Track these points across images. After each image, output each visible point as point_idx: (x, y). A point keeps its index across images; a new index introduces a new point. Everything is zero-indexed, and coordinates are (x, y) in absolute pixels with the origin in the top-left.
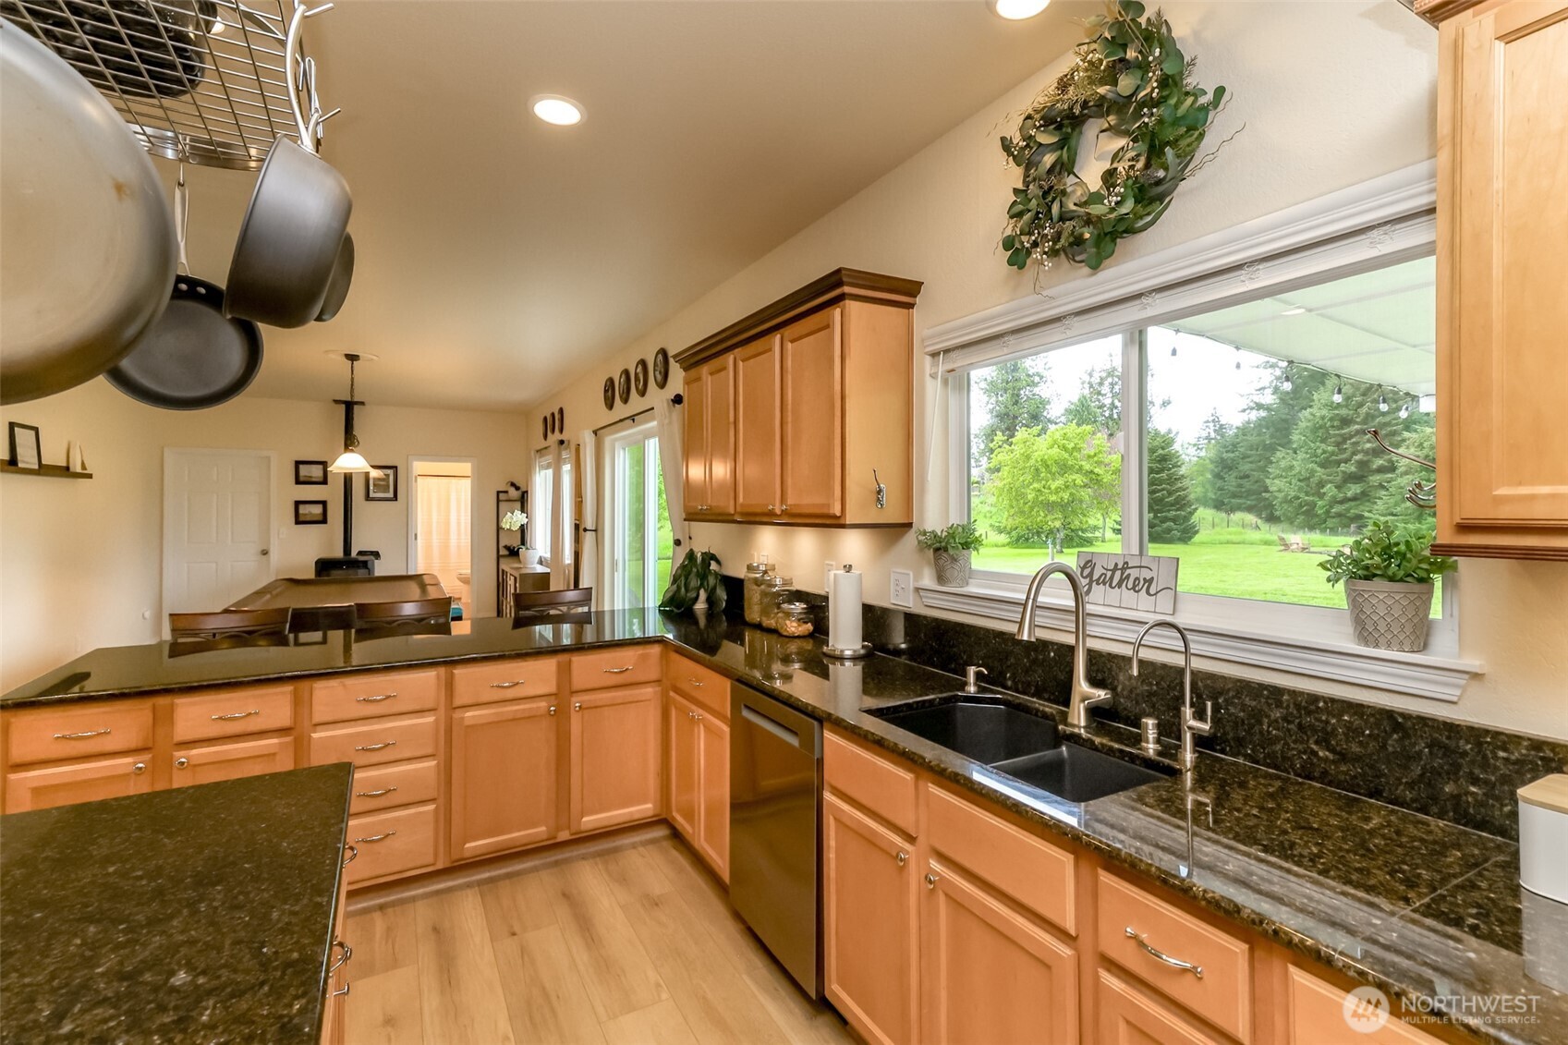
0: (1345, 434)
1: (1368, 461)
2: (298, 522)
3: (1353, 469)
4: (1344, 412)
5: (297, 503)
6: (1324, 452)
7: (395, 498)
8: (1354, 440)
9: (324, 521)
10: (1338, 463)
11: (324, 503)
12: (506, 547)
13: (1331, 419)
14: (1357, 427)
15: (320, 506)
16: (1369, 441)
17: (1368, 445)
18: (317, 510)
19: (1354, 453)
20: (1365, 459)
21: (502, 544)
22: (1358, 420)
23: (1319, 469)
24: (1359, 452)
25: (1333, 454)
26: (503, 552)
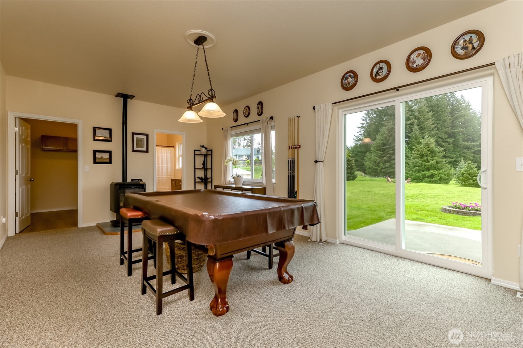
0: (385, 148)
1: (391, 156)
2: (95, 162)
3: (387, 159)
4: (385, 142)
5: (95, 152)
6: (380, 154)
7: (147, 151)
8: (387, 150)
9: (110, 162)
10: (383, 157)
11: (110, 152)
12: (199, 178)
13: (381, 144)
14: (388, 146)
15: (108, 154)
16: (391, 151)
17: (391, 152)
18: (106, 156)
19: (387, 154)
20: (390, 156)
21: (197, 176)
22: (388, 144)
23: (378, 159)
24: (388, 154)
25: (382, 154)
26: (197, 180)
